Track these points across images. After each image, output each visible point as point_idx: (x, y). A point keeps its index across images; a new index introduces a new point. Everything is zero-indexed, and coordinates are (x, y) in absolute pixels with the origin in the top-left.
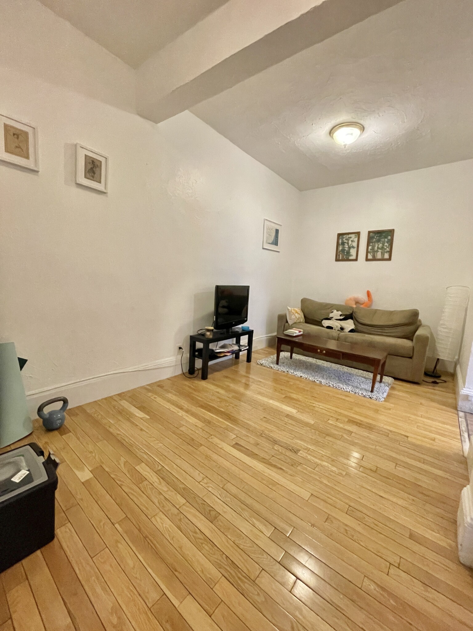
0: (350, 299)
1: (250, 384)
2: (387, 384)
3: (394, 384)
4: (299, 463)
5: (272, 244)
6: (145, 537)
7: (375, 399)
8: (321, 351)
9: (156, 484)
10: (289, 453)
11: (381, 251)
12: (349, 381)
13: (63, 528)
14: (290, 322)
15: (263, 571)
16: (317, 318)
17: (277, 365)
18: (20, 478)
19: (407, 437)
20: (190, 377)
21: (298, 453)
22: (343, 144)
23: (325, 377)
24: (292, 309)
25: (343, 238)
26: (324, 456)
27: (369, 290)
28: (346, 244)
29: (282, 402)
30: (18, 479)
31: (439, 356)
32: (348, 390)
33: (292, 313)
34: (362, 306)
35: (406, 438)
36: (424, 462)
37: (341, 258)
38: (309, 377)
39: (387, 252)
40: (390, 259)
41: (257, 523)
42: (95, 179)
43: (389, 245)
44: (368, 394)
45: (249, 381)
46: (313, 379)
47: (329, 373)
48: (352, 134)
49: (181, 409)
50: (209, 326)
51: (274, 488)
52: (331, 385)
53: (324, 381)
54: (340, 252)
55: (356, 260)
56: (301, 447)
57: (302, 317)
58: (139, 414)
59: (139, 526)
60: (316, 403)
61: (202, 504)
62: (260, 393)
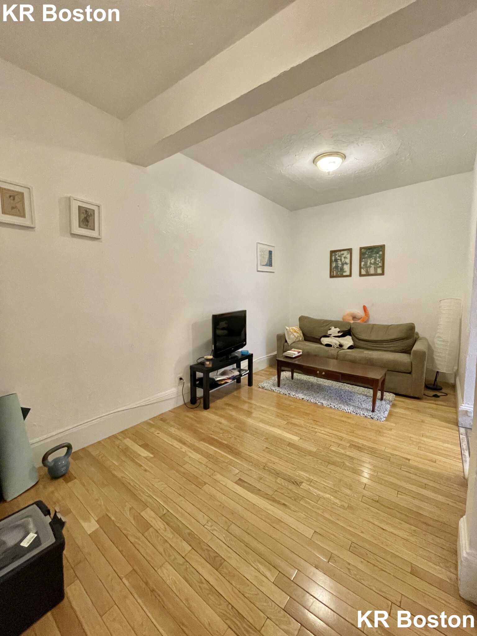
0: (348, 315)
1: (253, 411)
2: (388, 402)
3: (395, 400)
4: (302, 497)
5: (266, 265)
6: (153, 591)
7: (376, 419)
8: (321, 373)
9: (161, 532)
10: (291, 486)
11: (373, 266)
12: (350, 401)
13: (73, 587)
14: (289, 342)
15: (268, 619)
16: (316, 335)
17: (279, 388)
18: (28, 542)
19: (409, 460)
20: (192, 407)
21: (301, 485)
22: (327, 171)
23: (326, 398)
24: (290, 328)
25: (336, 255)
26: (326, 487)
27: (365, 305)
28: (339, 261)
29: (285, 429)
30: (26, 543)
31: (438, 369)
32: (350, 411)
33: (290, 333)
34: (359, 321)
35: (407, 461)
36: (425, 488)
37: (335, 275)
38: (310, 399)
39: (379, 267)
40: (383, 274)
41: (262, 568)
42: (89, 227)
43: (381, 260)
44: (370, 415)
45: (251, 407)
46: (314, 401)
47: (330, 392)
48: (334, 162)
49: (184, 444)
50: (209, 355)
51: (277, 527)
52: (331, 405)
53: (326, 402)
54: (334, 268)
55: (350, 275)
56: (303, 478)
57: (301, 336)
58: (144, 453)
59: (146, 579)
60: (318, 428)
61: (207, 550)
62: (262, 421)
